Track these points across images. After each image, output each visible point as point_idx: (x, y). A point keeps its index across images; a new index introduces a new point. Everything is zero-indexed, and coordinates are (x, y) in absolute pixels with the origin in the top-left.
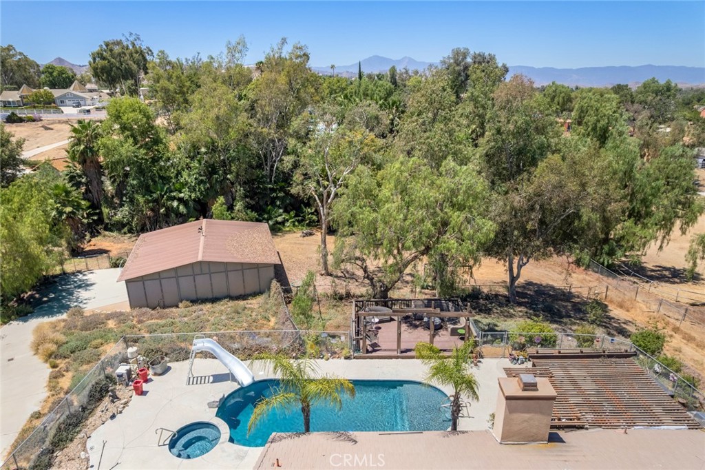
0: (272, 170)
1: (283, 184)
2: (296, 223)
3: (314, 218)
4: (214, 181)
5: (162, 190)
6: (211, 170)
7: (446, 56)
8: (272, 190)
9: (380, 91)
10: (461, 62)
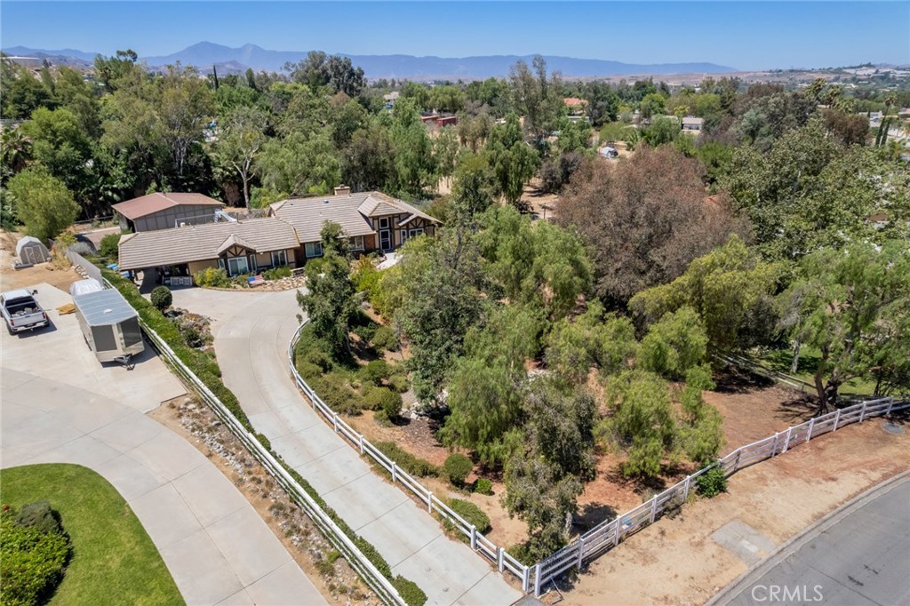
0: (180, 166)
1: (191, 175)
5: (97, 183)
10: (318, 66)
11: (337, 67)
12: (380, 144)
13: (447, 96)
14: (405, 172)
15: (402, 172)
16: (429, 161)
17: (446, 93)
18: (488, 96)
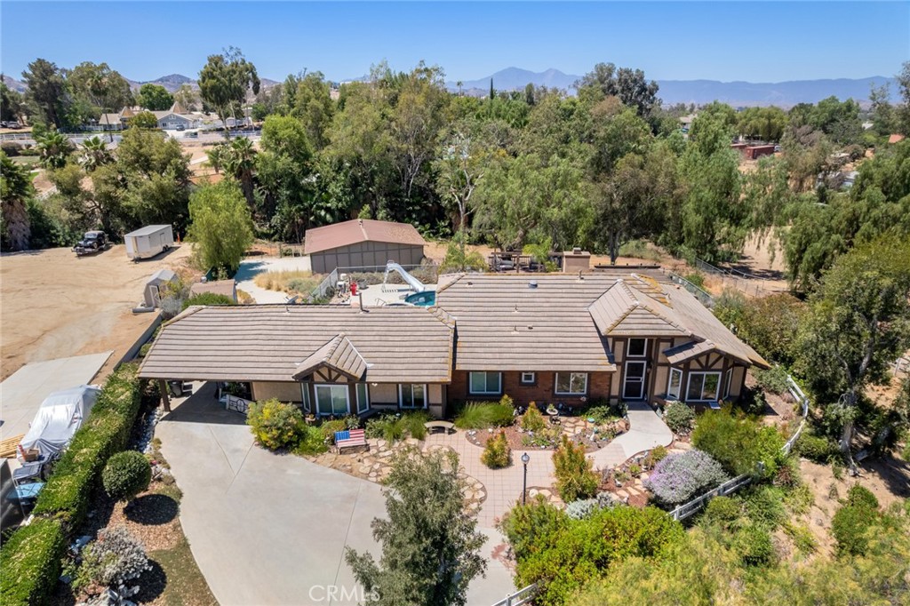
0: (408, 186)
1: (419, 198)
2: (431, 235)
3: (448, 230)
4: (358, 192)
5: (311, 200)
6: (355, 183)
7: (589, 72)
8: (409, 204)
9: (513, 112)
10: (605, 79)
11: (626, 81)
12: (661, 179)
13: (763, 120)
14: (694, 220)
15: (690, 220)
16: (733, 208)
17: (762, 116)
18: (822, 120)
